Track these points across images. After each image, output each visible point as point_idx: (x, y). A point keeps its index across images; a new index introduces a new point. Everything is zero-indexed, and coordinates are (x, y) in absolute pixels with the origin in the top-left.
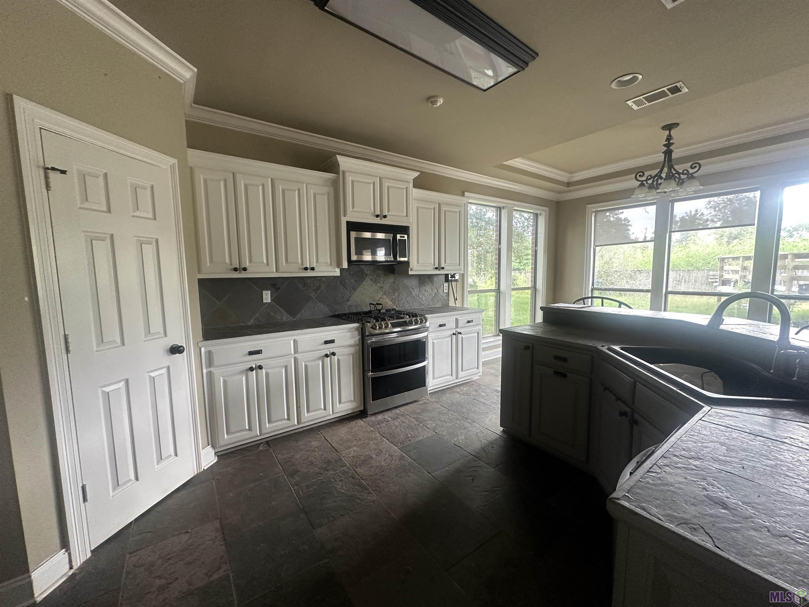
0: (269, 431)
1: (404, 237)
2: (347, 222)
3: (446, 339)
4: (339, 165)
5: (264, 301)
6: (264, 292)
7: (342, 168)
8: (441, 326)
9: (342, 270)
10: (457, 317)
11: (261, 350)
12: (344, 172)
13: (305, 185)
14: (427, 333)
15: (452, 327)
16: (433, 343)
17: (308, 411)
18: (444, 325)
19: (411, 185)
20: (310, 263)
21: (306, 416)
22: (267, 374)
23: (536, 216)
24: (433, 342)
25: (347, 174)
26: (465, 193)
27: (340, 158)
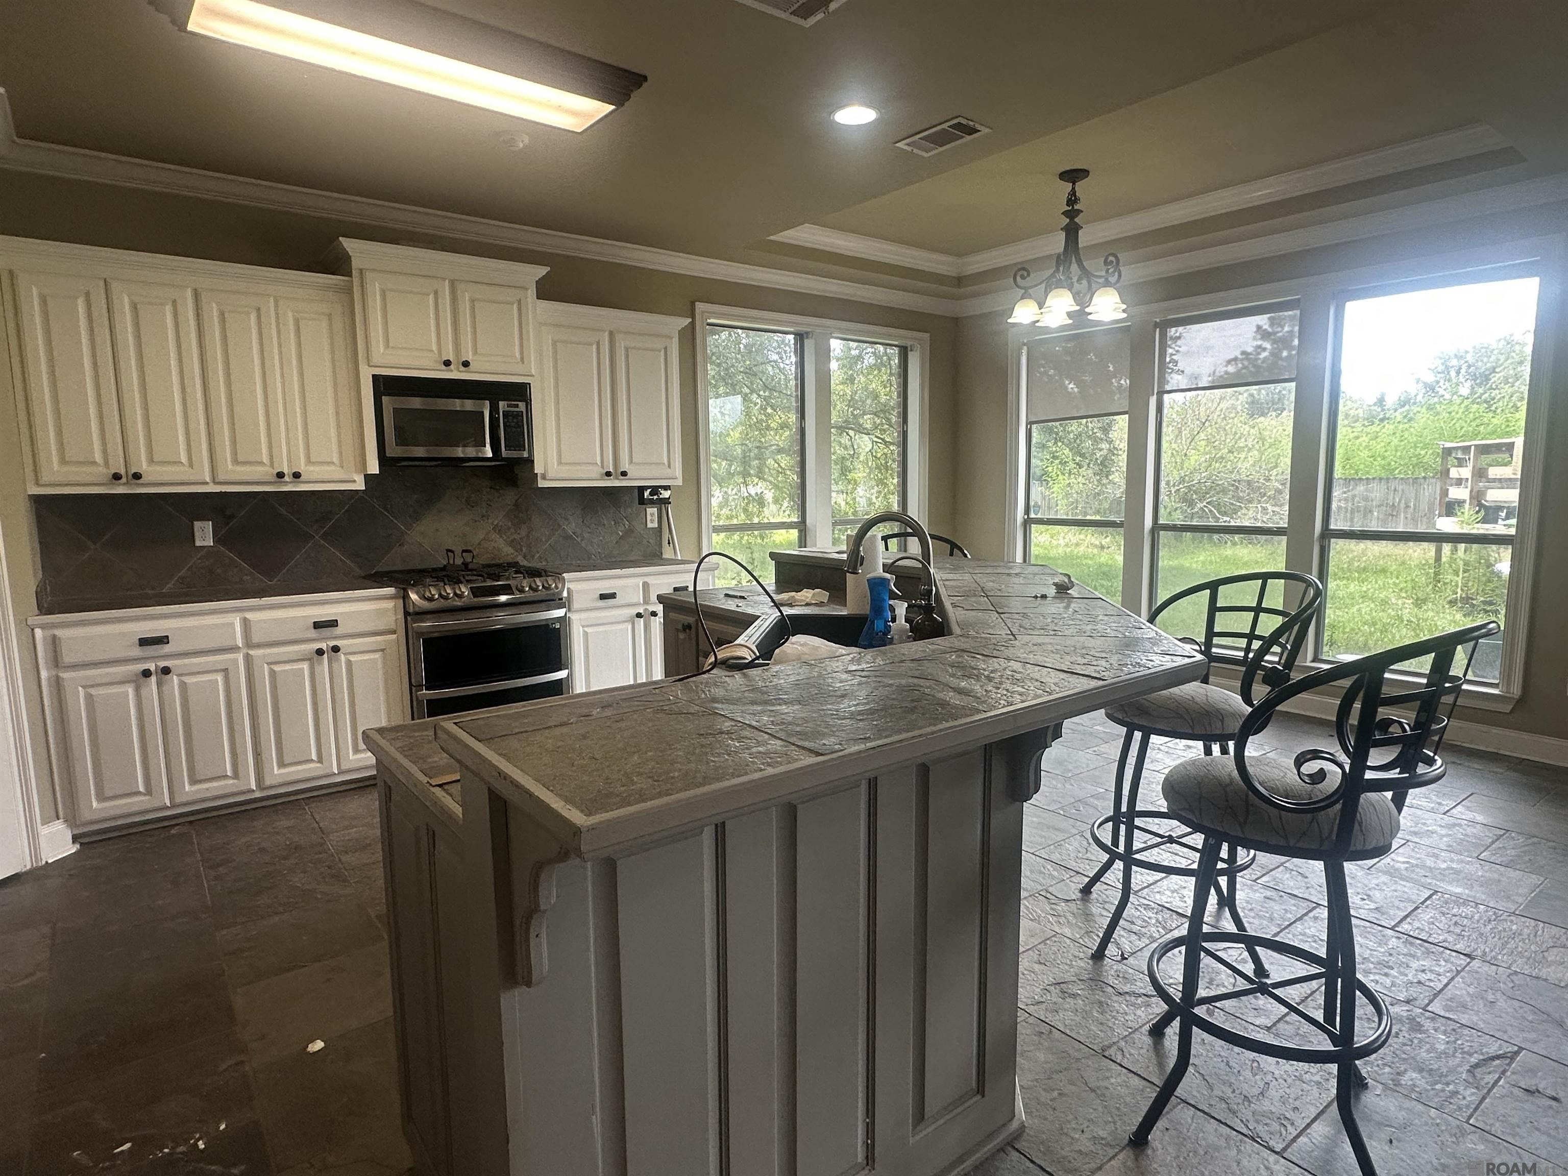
0: (190, 799)
1: (517, 406)
2: (373, 376)
3: (620, 626)
4: (350, 257)
5: (198, 543)
6: (197, 524)
7: (356, 264)
8: (603, 597)
9: (368, 478)
10: (646, 579)
11: (167, 637)
12: (361, 271)
13: (272, 299)
14: (564, 610)
15: (635, 600)
16: (586, 634)
17: (282, 764)
18: (613, 596)
19: (532, 292)
20: (289, 461)
21: (276, 774)
22: (183, 686)
23: (904, 352)
24: (585, 632)
25: (369, 276)
26: (697, 303)
27: (348, 244)
